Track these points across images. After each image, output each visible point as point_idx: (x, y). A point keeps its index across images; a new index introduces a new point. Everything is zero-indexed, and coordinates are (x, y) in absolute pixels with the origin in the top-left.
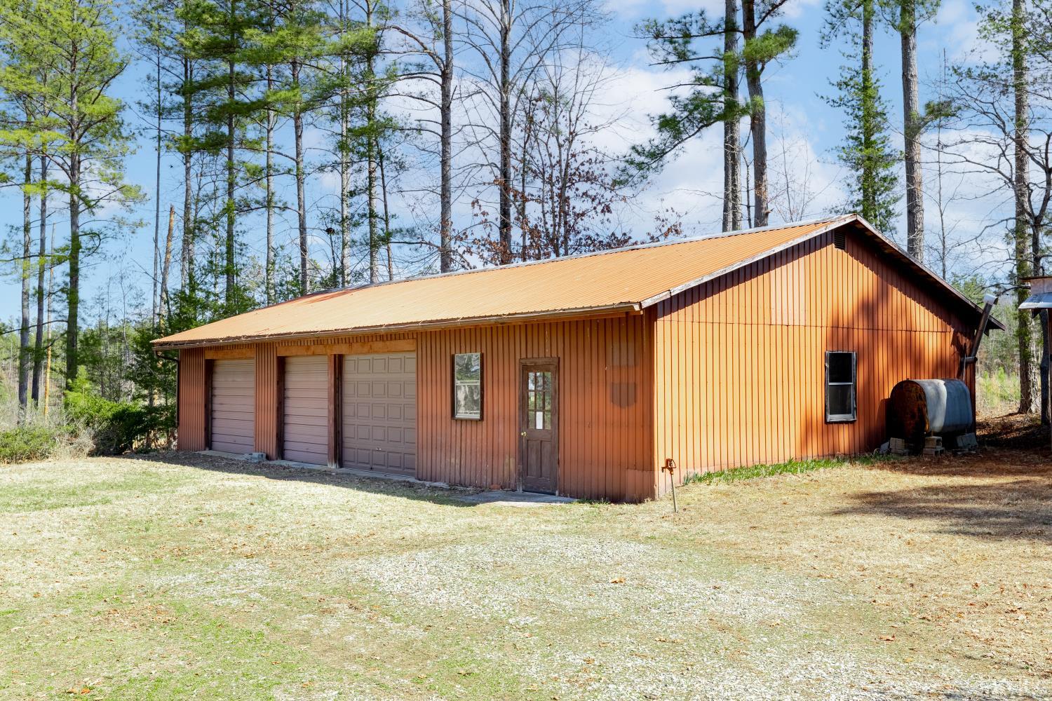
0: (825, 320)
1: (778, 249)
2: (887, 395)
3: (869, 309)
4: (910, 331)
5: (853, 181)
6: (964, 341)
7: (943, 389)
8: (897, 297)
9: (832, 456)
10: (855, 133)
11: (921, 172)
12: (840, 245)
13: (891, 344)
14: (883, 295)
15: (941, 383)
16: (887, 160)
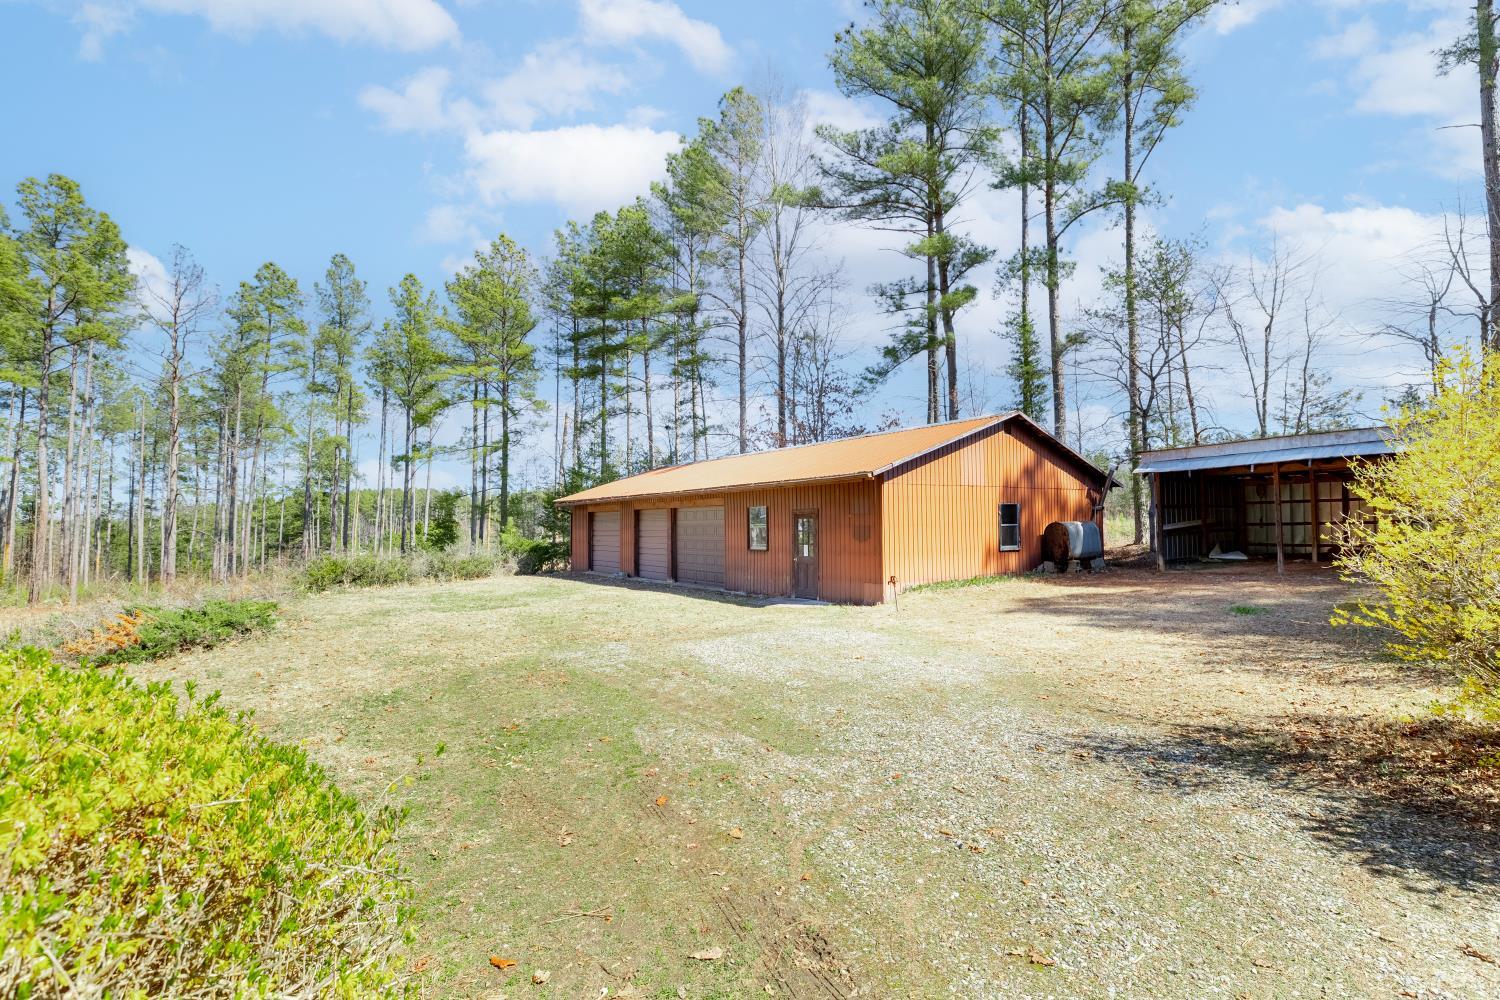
0: (999, 482)
1: (965, 435)
2: (1042, 532)
3: (1029, 473)
4: (1058, 489)
5: (1017, 389)
6: (1095, 495)
7: (1081, 528)
8: (1048, 466)
9: (1005, 573)
10: (1017, 356)
11: (1062, 381)
12: (1008, 432)
13: (1045, 496)
14: (1039, 464)
15: (1079, 524)
16: (1040, 374)
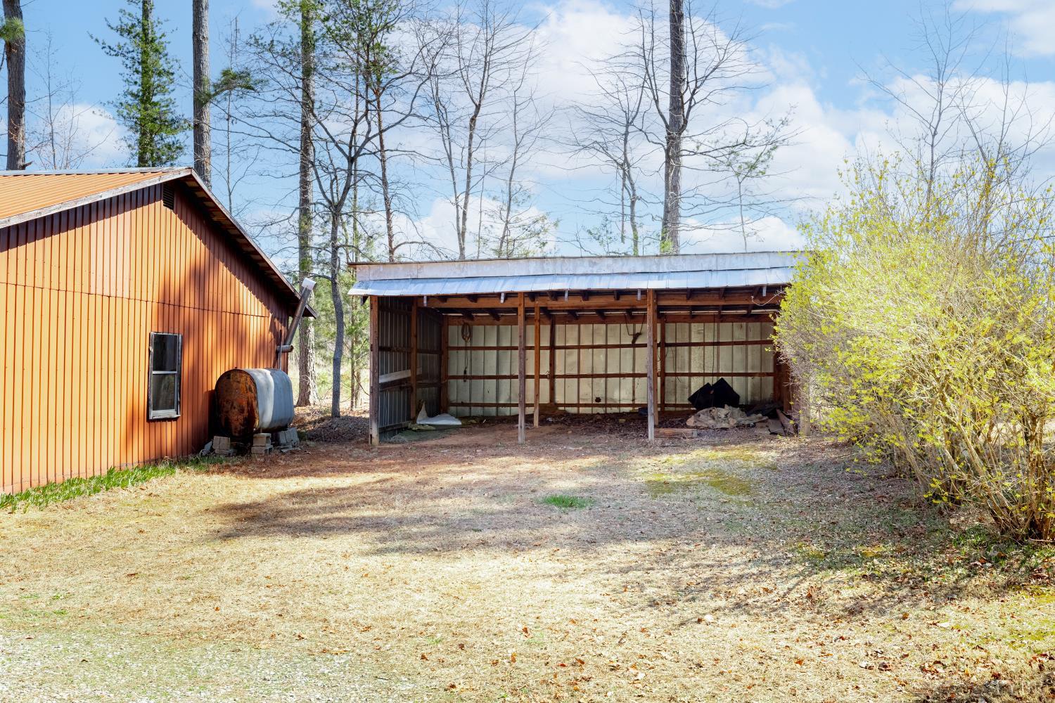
1: (106, 196)
3: (198, 277)
4: (236, 314)
6: (280, 327)
7: (271, 379)
8: (224, 272)
9: (155, 461)
10: (135, 89)
11: (209, 144)
12: (169, 204)
13: (220, 321)
14: (211, 265)
15: (268, 372)
16: (173, 125)
